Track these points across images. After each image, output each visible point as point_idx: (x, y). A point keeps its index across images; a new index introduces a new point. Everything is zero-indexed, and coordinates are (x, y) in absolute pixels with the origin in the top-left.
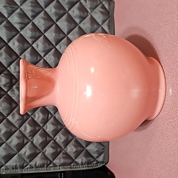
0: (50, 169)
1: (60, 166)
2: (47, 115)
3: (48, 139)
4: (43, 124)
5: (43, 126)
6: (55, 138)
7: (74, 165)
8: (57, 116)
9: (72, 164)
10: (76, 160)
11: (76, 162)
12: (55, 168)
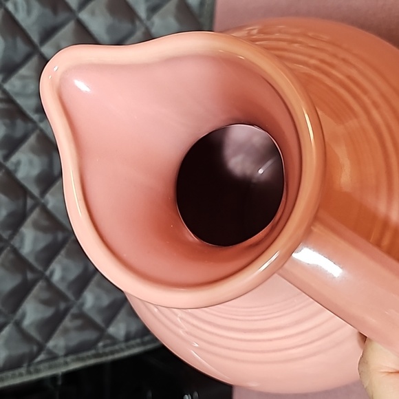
0: (38, 371)
1: (66, 355)
2: (21, 202)
3: (30, 276)
4: (9, 232)
5: (12, 237)
6: (48, 273)
7: (105, 346)
8: (51, 201)
9: (101, 344)
10: (112, 330)
11: (111, 337)
12: (52, 363)
